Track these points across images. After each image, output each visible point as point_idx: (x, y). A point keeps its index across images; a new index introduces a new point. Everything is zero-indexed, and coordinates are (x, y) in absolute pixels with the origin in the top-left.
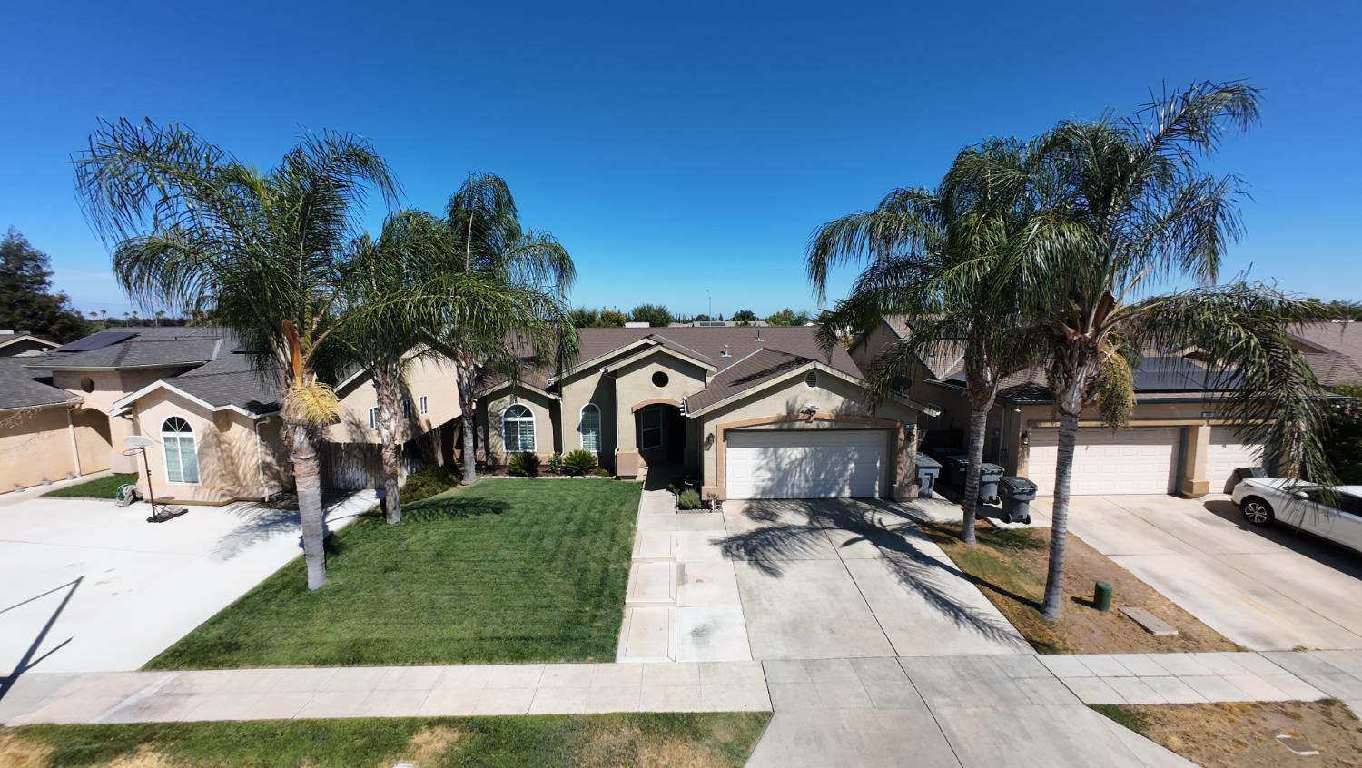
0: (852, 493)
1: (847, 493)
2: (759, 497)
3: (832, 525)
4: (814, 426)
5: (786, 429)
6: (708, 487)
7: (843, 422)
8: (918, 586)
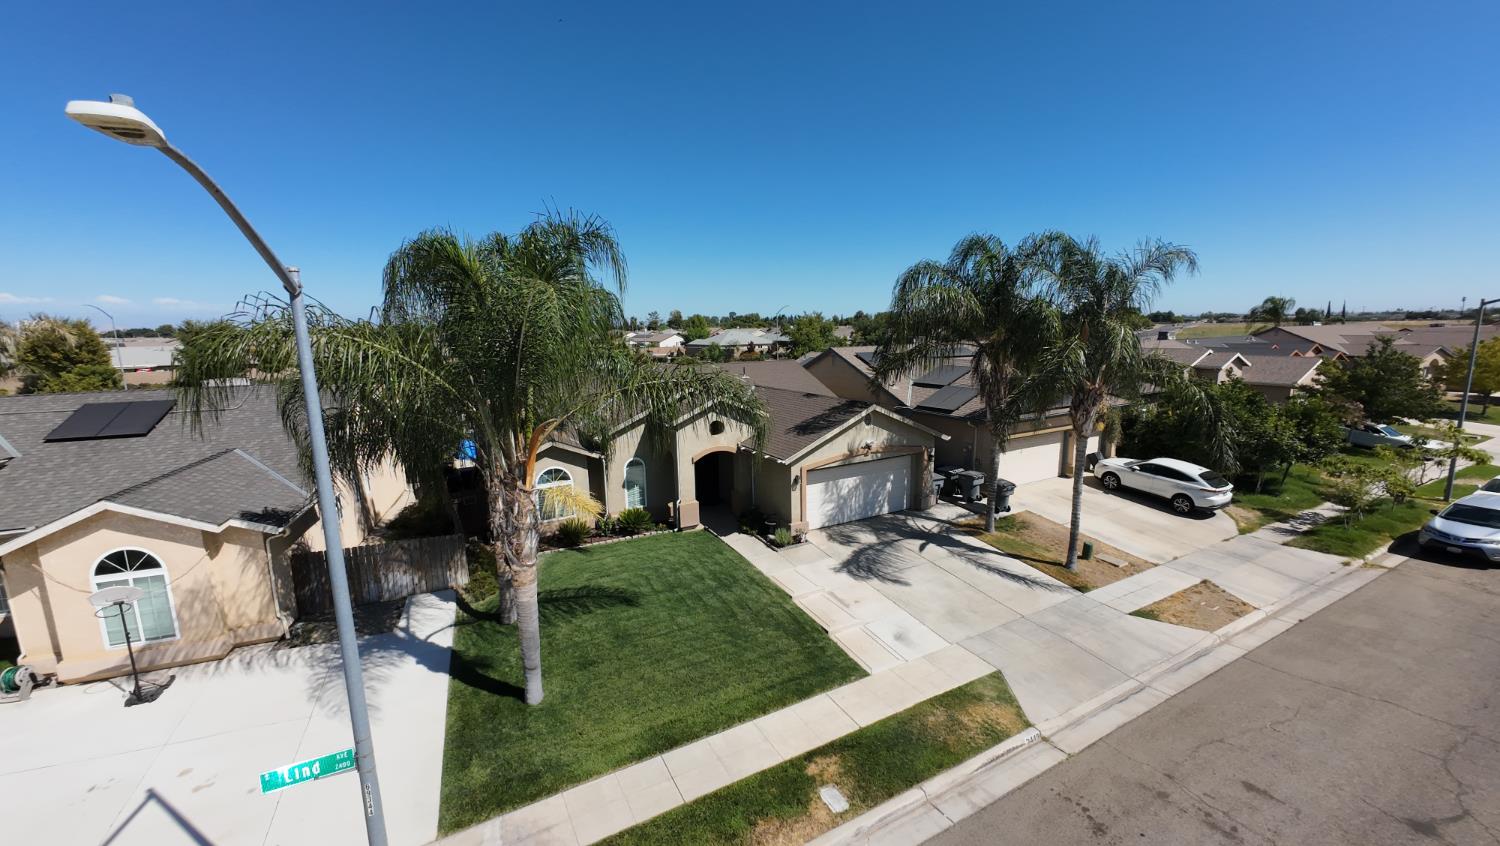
0: (890, 509)
1: (886, 510)
2: (827, 525)
3: (898, 538)
4: (869, 458)
5: (847, 465)
6: (795, 524)
7: (889, 452)
8: (990, 569)
